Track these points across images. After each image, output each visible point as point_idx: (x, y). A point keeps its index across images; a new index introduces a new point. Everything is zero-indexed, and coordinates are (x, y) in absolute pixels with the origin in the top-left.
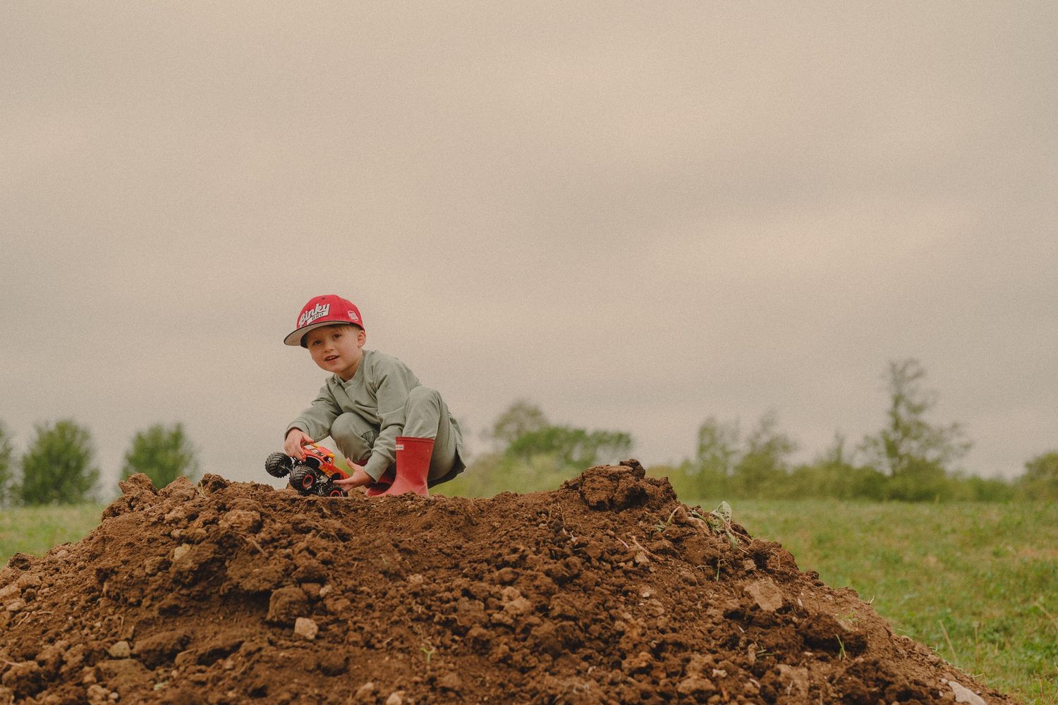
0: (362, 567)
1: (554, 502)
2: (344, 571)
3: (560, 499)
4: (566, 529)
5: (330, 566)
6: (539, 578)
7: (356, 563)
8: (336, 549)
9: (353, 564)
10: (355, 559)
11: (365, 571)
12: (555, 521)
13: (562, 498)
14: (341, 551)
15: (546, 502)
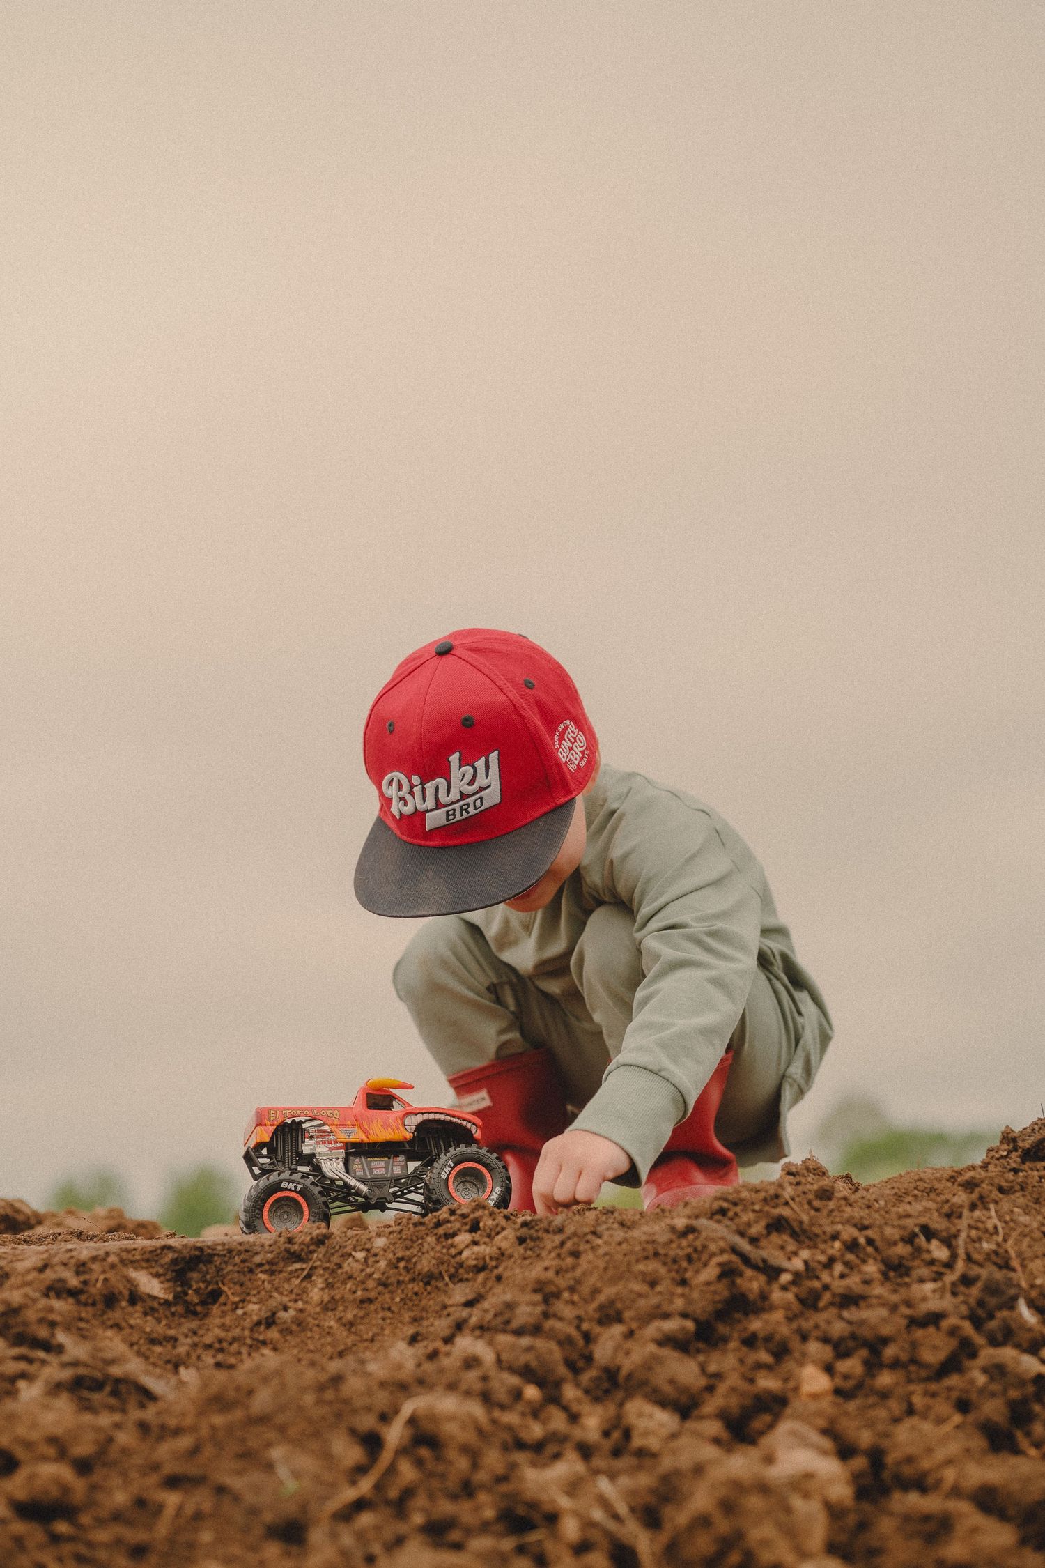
0: (198, 1516)
1: (973, 1207)
2: (118, 1542)
3: (996, 1194)
4: (1031, 1304)
5: (62, 1527)
6: (961, 1529)
7: (172, 1499)
8: (110, 1440)
9: (160, 1507)
10: (173, 1482)
11: (206, 1536)
12: (984, 1273)
13: (1001, 1190)
14: (125, 1451)
15: (946, 1208)
